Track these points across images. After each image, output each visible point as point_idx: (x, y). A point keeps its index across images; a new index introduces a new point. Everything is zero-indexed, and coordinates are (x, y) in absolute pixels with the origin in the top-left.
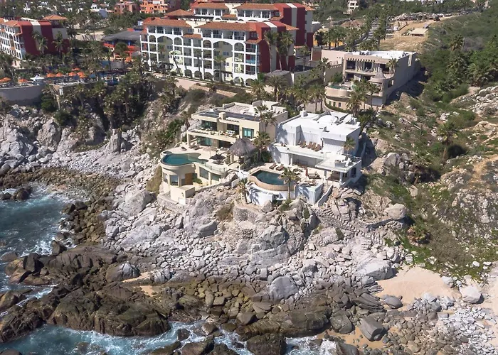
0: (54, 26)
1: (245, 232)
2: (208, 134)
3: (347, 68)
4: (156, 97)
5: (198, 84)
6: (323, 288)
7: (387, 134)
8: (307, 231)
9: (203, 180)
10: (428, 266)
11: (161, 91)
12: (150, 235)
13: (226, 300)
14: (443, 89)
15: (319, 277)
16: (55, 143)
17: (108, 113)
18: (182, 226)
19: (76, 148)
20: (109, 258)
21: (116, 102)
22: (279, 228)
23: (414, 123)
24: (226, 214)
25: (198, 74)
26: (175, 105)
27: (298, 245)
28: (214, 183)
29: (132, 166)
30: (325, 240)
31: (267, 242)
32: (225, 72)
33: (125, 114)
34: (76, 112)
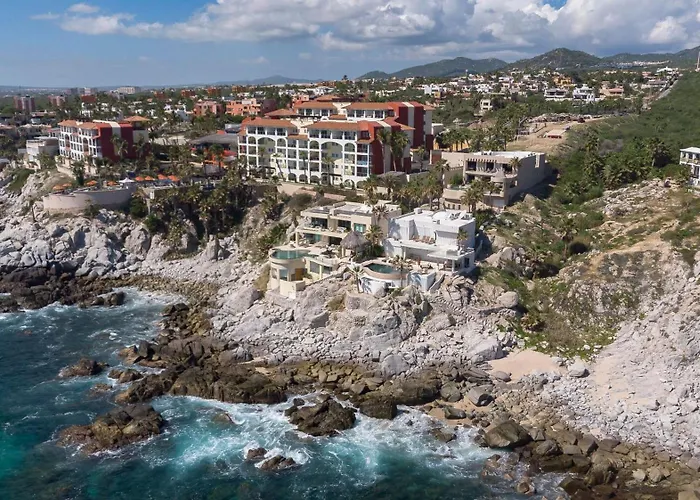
0: (135, 128)
1: (357, 319)
2: (318, 231)
3: (468, 169)
4: (255, 203)
5: (303, 189)
6: (434, 365)
7: (506, 231)
8: (419, 317)
9: (314, 275)
10: (540, 349)
11: (262, 196)
12: (260, 327)
13: (339, 377)
14: (574, 191)
15: (430, 358)
16: (144, 251)
17: (204, 218)
18: (292, 319)
19: (167, 256)
20: (221, 346)
21: (212, 207)
22: (391, 312)
23: (536, 223)
24: (338, 304)
25: (303, 178)
26: (277, 211)
27: (410, 330)
28: (325, 276)
29: (232, 271)
30: (438, 326)
31: (380, 325)
32: (333, 175)
33: (221, 222)
34: (167, 218)
